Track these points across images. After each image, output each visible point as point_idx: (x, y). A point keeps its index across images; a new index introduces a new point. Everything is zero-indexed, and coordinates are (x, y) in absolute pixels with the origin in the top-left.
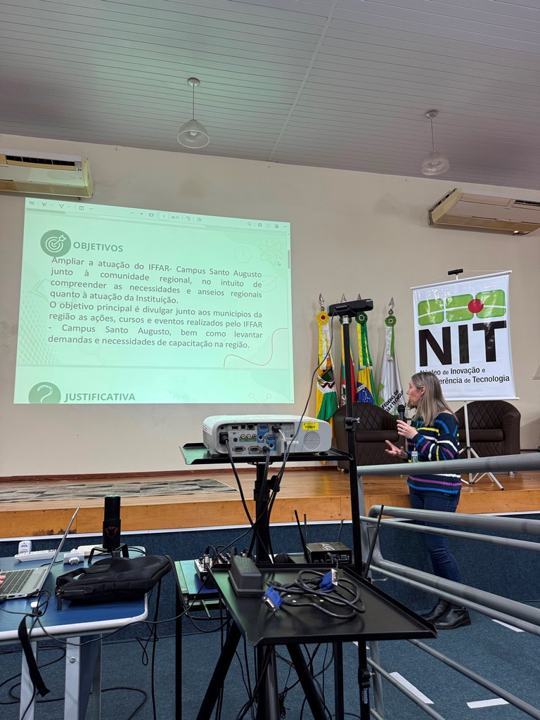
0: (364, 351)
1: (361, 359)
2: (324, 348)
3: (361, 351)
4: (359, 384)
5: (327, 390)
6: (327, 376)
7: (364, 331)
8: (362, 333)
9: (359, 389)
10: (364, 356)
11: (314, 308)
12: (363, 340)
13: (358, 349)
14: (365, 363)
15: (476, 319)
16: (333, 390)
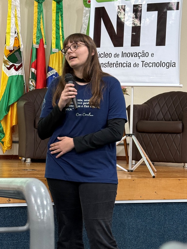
0: (57, 33)
1: (54, 41)
3: (54, 32)
4: (50, 69)
5: (13, 72)
7: (59, 10)
8: (57, 13)
9: (50, 74)
10: (57, 38)
12: (57, 20)
13: (51, 30)
14: (57, 46)
16: (20, 72)
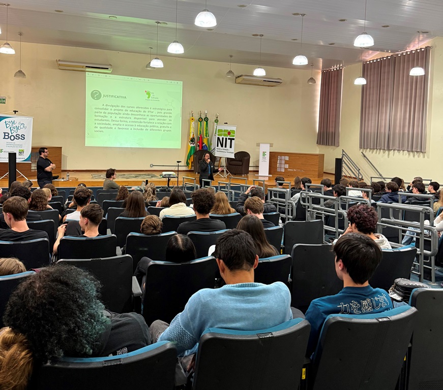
0: (206, 131)
2: (192, 130)
4: (204, 143)
5: (192, 145)
6: (192, 140)
7: (207, 124)
9: (203, 145)
10: (206, 134)
11: (190, 114)
12: (206, 127)
13: (204, 131)
14: (206, 136)
15: (229, 137)
16: (194, 145)
